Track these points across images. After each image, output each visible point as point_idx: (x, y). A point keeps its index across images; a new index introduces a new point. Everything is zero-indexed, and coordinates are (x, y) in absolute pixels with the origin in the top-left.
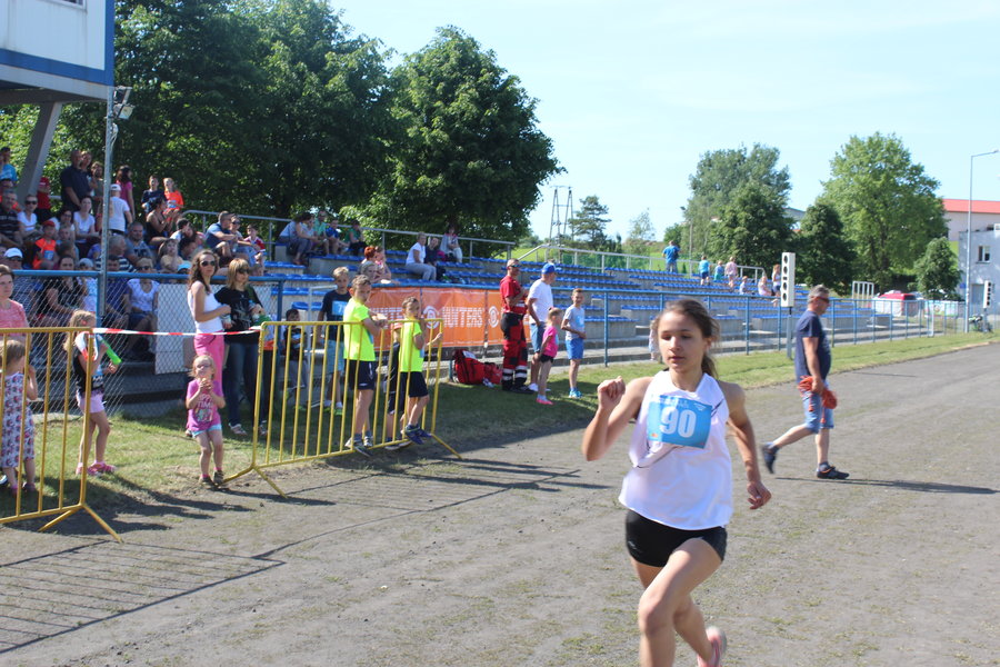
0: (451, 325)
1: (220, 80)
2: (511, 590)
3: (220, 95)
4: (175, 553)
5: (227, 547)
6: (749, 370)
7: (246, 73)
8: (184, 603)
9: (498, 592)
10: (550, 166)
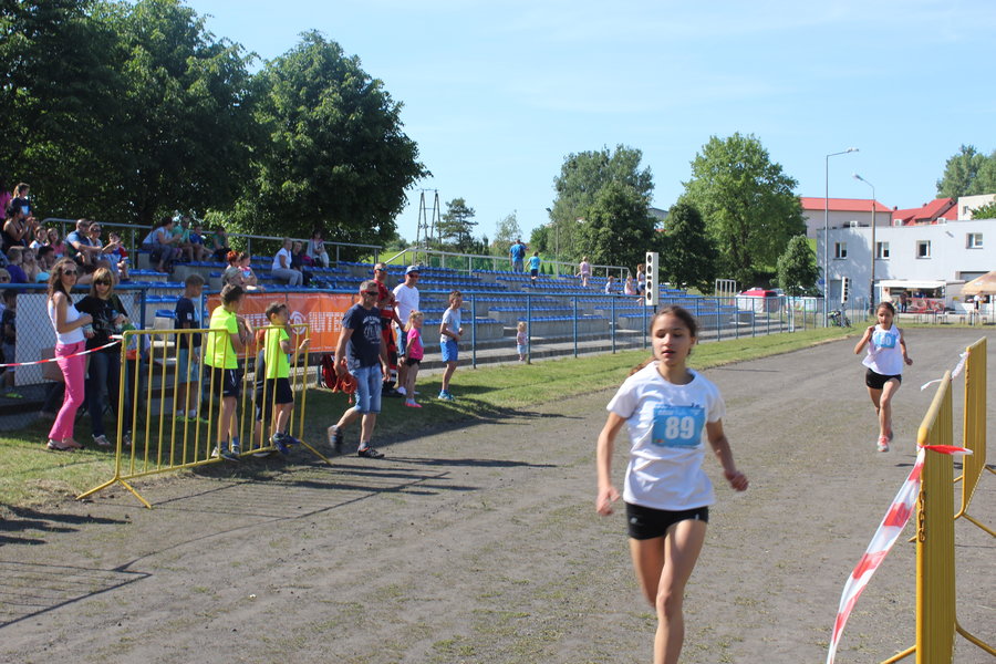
0: (318, 330)
1: (79, 85)
2: (381, 595)
3: (78, 101)
4: (37, 569)
5: (92, 561)
6: (616, 368)
7: (105, 79)
8: (46, 619)
9: (368, 597)
10: (416, 171)
